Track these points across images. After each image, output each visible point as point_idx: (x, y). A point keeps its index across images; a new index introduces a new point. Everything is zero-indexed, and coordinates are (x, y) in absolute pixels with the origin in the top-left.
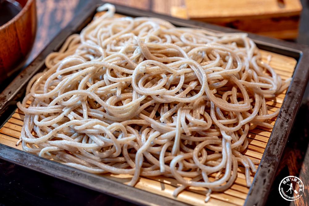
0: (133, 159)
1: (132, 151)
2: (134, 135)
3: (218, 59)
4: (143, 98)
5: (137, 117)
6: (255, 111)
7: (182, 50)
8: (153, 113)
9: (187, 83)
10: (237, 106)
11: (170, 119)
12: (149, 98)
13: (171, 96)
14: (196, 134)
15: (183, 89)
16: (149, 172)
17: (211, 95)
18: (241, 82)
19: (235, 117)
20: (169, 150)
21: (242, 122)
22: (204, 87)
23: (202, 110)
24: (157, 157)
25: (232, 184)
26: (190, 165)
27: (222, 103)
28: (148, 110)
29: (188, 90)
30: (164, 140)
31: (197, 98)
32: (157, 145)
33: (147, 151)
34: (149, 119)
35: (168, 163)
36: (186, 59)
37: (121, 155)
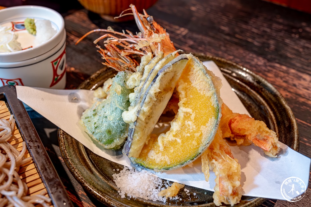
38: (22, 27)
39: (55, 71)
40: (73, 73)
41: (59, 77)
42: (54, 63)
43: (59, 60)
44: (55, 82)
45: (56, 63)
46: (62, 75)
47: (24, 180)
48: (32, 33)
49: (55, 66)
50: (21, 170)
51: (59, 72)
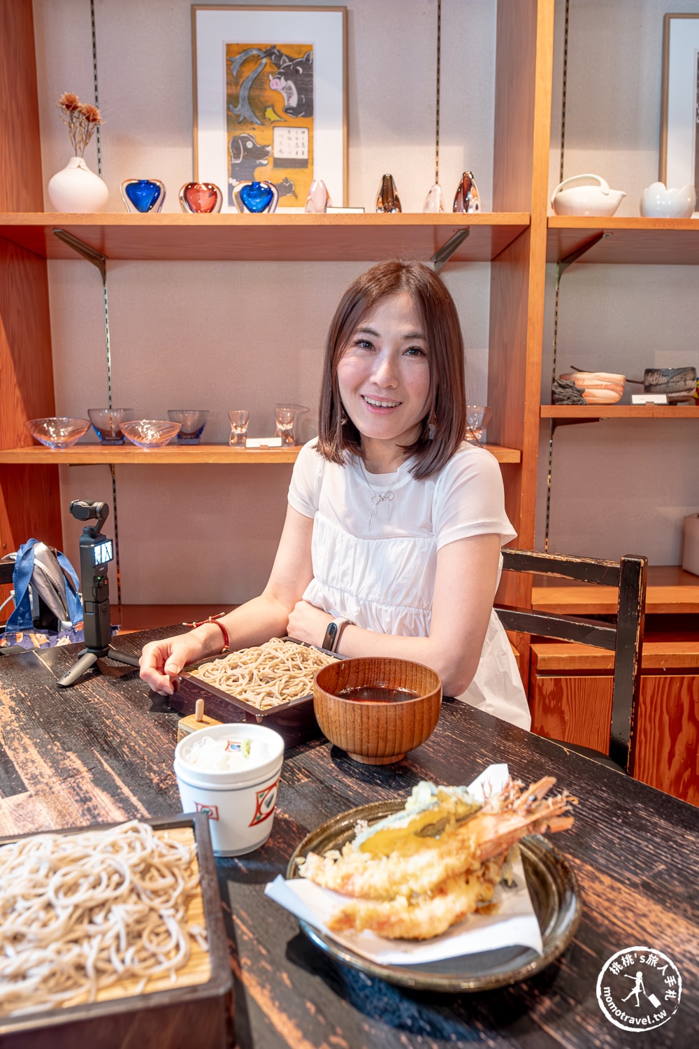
0: (86, 976)
1: (80, 968)
2: (76, 950)
3: (126, 848)
4: (70, 910)
5: (71, 931)
6: (180, 881)
7: (90, 851)
8: (86, 921)
9: (109, 878)
10: (161, 883)
11: (106, 918)
12: (76, 907)
13: (101, 894)
14: (138, 922)
15: (108, 886)
16: (106, 980)
17: (137, 879)
18: (156, 861)
19: (166, 893)
20: (118, 950)
21: (175, 895)
22: (129, 877)
23: (134, 897)
24: (109, 961)
25: (189, 957)
26: (144, 954)
27: (148, 885)
28: (80, 920)
29: (113, 885)
30: (109, 940)
31: (124, 888)
32: (102, 950)
33: (97, 959)
34: (86, 927)
35: (123, 961)
36: (97, 857)
37: (69, 978)
38: (238, 748)
39: (259, 807)
40: (286, 821)
41: (263, 817)
42: (259, 795)
43: (266, 792)
44: (256, 821)
45: (261, 796)
46: (268, 815)
47: (186, 910)
48: (246, 757)
49: (260, 800)
50: (188, 898)
51: (264, 810)
